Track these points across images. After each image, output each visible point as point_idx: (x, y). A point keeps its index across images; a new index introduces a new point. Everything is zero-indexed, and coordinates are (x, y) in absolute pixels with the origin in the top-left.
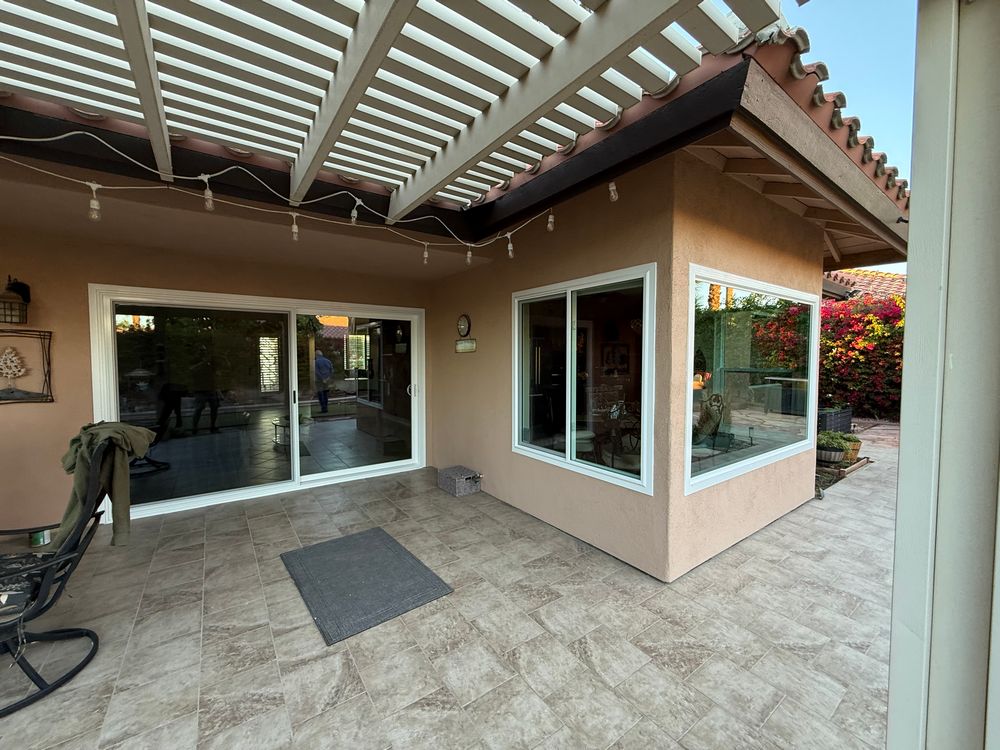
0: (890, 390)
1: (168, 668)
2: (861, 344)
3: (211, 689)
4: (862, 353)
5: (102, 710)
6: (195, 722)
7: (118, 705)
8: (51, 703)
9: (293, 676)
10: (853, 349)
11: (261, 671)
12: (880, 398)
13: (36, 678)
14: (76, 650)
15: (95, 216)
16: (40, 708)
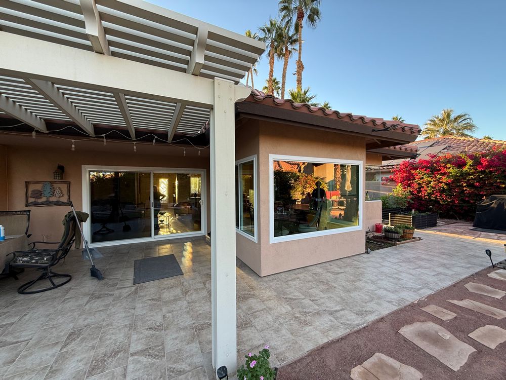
0: (463, 204)
1: (87, 285)
2: (445, 179)
3: (96, 291)
4: (446, 184)
5: (67, 293)
6: (88, 298)
7: (71, 292)
8: (56, 290)
9: (119, 290)
10: (441, 182)
11: (111, 288)
12: (458, 208)
13: (53, 284)
14: (65, 279)
15: (73, 149)
16: (52, 291)
